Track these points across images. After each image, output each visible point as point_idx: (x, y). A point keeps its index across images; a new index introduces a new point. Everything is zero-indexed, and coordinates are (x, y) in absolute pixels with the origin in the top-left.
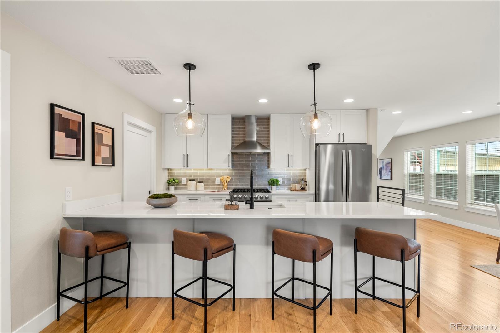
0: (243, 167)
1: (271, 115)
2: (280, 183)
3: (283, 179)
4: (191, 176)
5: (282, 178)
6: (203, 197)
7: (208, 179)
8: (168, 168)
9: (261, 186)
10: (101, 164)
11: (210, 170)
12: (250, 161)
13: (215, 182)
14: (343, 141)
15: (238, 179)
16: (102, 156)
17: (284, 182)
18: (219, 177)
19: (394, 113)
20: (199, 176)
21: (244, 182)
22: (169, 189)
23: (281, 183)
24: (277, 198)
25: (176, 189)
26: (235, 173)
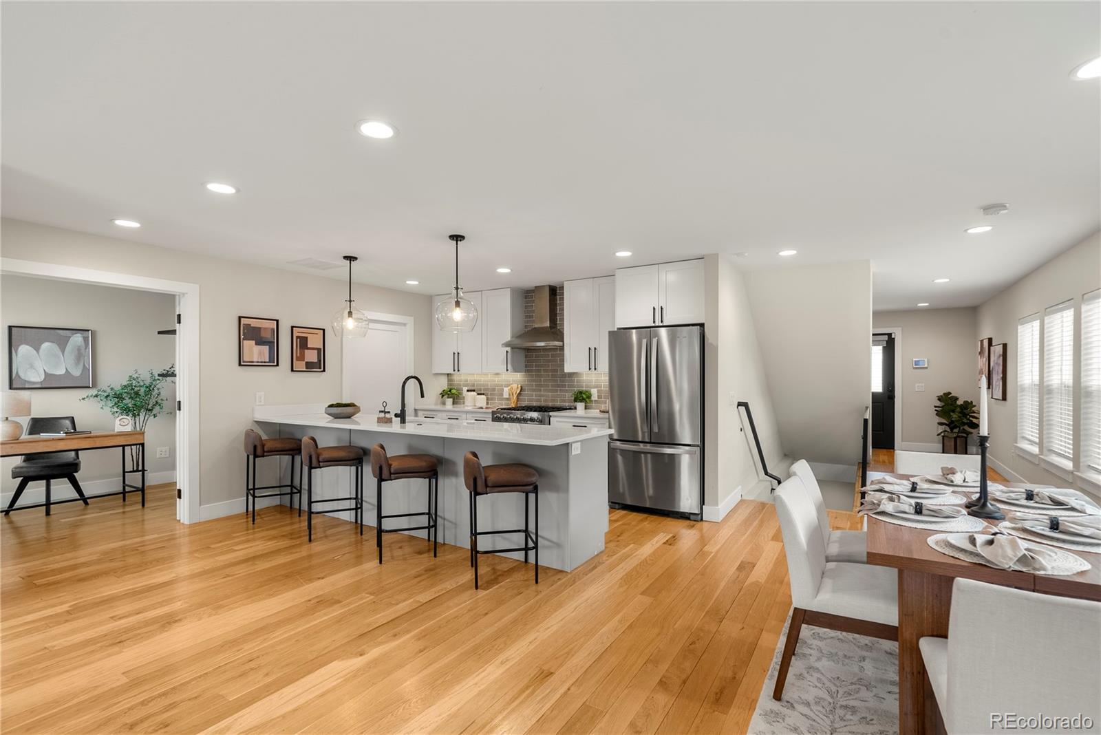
0: (539, 371)
1: (565, 283)
2: (593, 398)
3: (598, 391)
4: (473, 385)
5: (596, 390)
6: (464, 416)
7: (494, 390)
8: (448, 372)
9: (564, 401)
10: (305, 370)
11: (496, 376)
12: (549, 361)
13: (502, 395)
14: (662, 321)
15: (534, 390)
16: (306, 360)
17: (599, 397)
18: (507, 386)
19: (782, 254)
20: (483, 385)
21: (541, 396)
22: (444, 404)
23: (595, 397)
24: (557, 421)
25: (454, 403)
26: (529, 381)
